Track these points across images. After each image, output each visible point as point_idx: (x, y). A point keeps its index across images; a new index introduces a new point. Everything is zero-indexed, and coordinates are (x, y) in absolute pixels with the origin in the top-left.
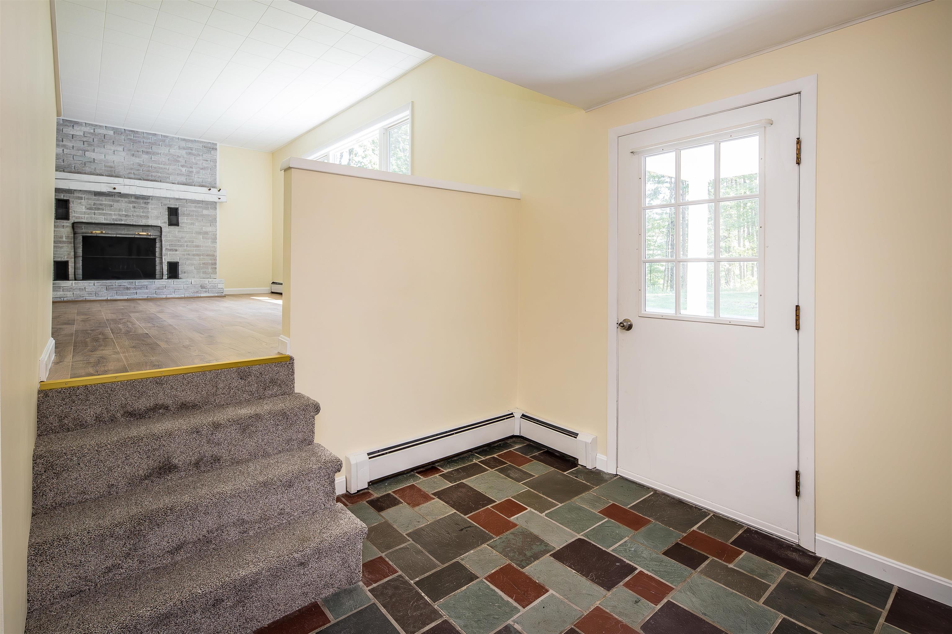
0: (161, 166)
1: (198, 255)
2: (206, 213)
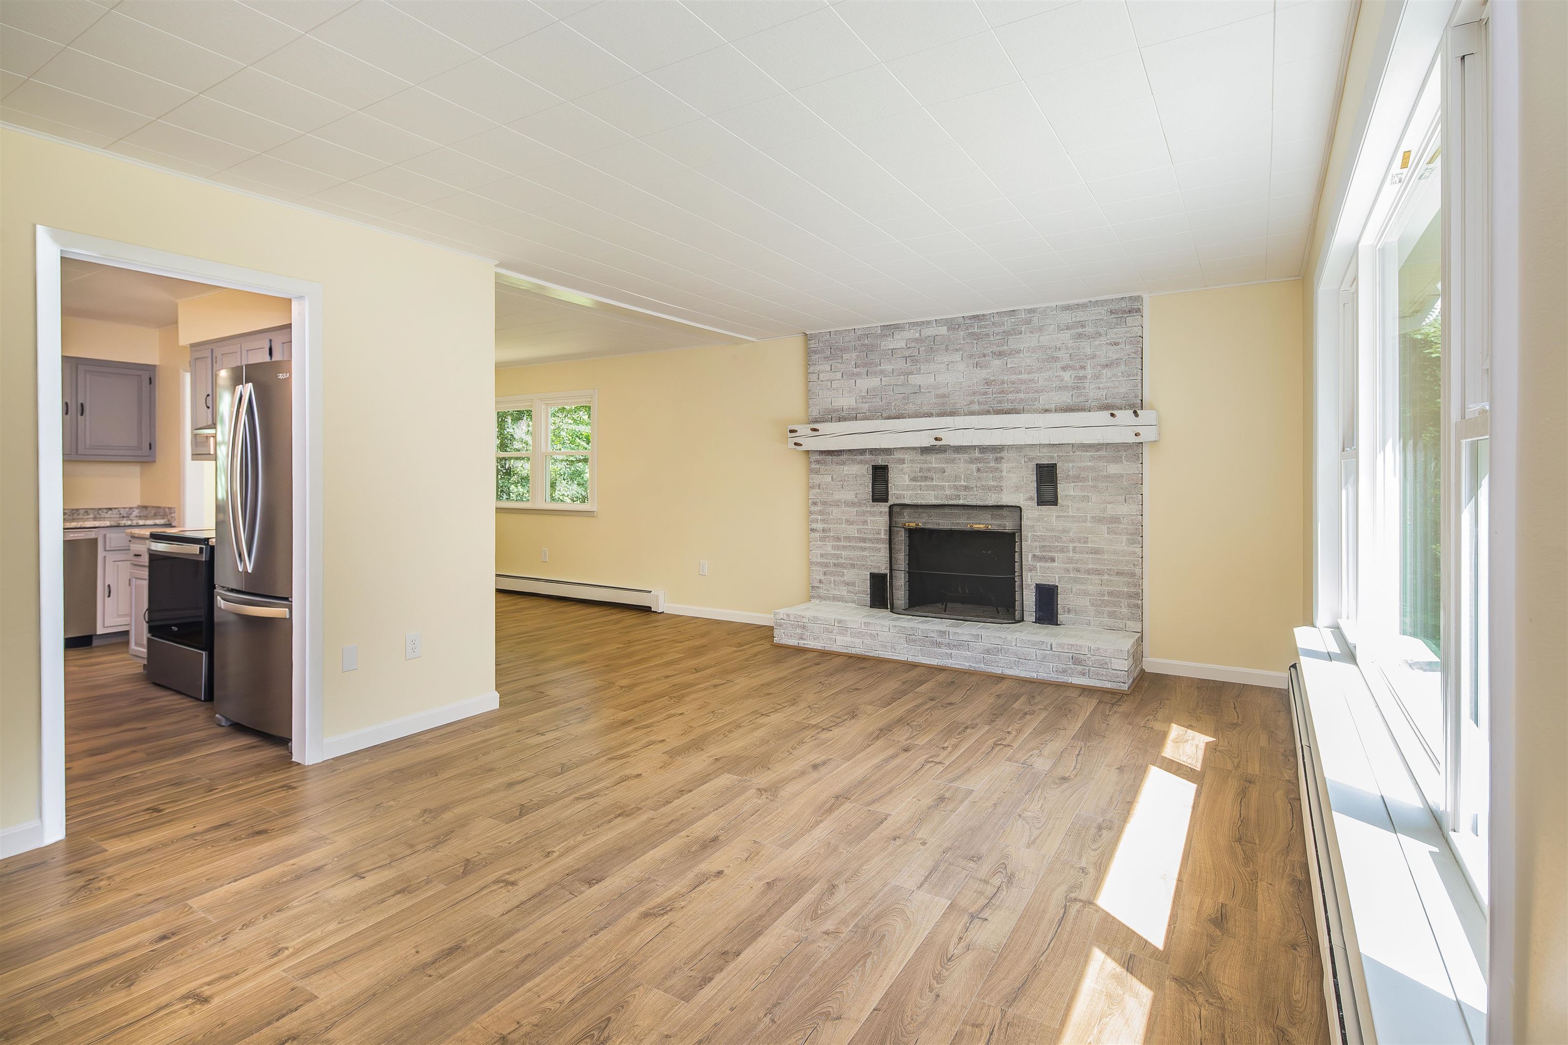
0: (1024, 376)
1: (1098, 572)
2: (1116, 472)
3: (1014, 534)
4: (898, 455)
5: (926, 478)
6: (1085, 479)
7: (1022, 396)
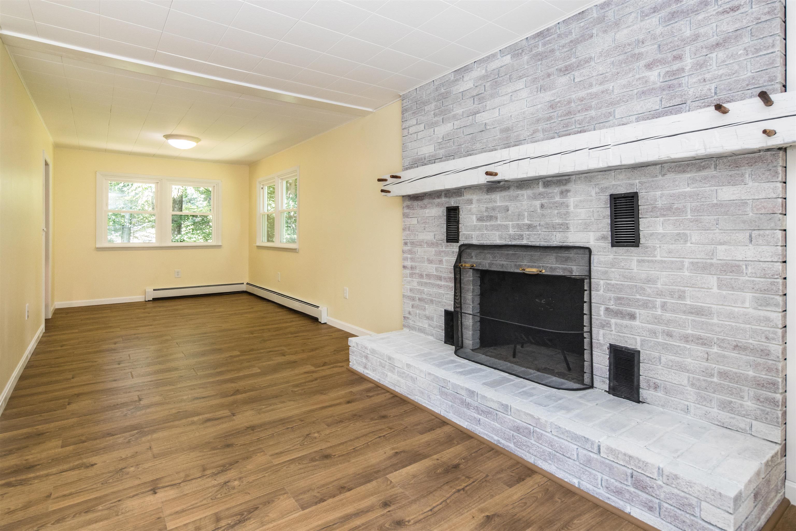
0: (595, 90)
3: (582, 281)
4: (467, 196)
5: (490, 218)
6: (681, 211)
7: (593, 113)
